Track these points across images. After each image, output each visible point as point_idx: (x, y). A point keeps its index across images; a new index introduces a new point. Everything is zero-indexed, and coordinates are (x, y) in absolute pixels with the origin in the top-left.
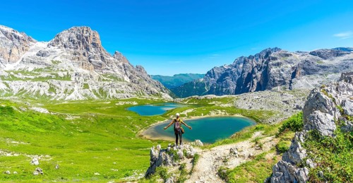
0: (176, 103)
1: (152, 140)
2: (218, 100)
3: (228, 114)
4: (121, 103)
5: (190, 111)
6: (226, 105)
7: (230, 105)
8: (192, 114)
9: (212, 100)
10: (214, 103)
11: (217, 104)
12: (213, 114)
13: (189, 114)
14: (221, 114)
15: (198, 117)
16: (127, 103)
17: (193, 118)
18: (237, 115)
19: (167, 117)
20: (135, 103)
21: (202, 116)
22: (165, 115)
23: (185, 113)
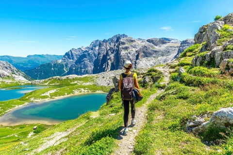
0: (35, 85)
1: (11, 127)
2: (80, 79)
3: (90, 92)
5: (53, 91)
6: (88, 84)
7: (91, 84)
8: (55, 94)
9: (74, 80)
10: (76, 82)
11: (79, 83)
12: (77, 93)
13: (52, 95)
14: (84, 92)
15: (62, 97)
17: (57, 98)
18: (98, 92)
19: (26, 100)
21: (66, 96)
22: (23, 98)
23: (48, 94)
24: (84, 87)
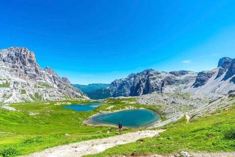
0: (99, 103)
1: (94, 127)
2: (127, 100)
3: (136, 108)
4: (58, 104)
5: (112, 107)
6: (132, 103)
7: (135, 103)
8: (114, 109)
9: (123, 100)
10: (124, 101)
11: (127, 102)
12: (127, 108)
13: (112, 109)
14: (132, 108)
15: (118, 111)
16: (64, 103)
17: (115, 111)
18: (141, 108)
19: (98, 111)
20: (69, 103)
21: (121, 110)
22: (95, 110)
23: (109, 108)
24: (131, 105)
